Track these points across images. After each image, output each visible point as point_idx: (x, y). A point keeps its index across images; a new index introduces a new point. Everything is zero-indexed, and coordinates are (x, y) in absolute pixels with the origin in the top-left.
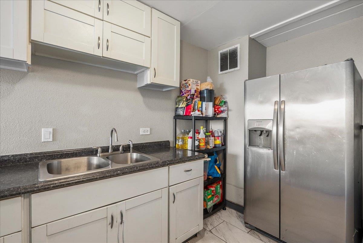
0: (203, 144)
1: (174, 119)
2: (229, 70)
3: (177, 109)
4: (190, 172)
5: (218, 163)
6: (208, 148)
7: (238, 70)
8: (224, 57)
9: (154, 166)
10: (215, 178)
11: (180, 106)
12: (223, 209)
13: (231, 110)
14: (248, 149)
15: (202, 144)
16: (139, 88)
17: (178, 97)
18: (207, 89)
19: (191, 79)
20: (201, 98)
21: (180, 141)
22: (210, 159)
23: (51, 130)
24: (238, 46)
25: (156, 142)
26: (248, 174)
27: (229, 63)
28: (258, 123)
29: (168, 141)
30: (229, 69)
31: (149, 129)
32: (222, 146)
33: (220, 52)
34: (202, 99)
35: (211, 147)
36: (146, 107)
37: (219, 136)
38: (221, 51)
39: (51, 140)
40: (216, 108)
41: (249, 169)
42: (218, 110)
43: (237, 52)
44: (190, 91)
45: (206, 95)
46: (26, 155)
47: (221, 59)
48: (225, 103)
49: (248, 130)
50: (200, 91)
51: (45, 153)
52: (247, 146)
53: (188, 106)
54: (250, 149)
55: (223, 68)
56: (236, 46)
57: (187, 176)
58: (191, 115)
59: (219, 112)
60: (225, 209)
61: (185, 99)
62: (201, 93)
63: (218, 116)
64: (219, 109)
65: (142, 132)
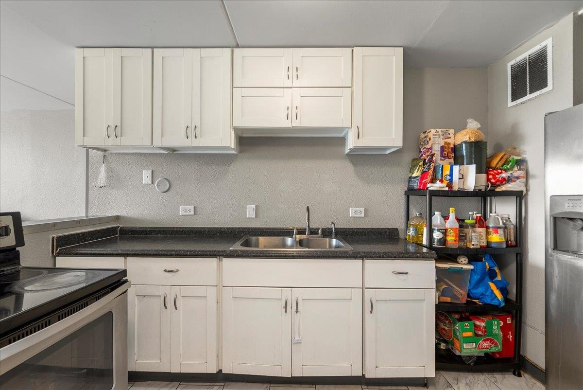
0: (453, 238)
1: (405, 195)
2: (529, 96)
3: (410, 179)
4: (405, 276)
5: (499, 278)
6: (468, 246)
7: (548, 93)
8: (518, 73)
9: (340, 255)
10: (486, 304)
11: (414, 175)
12: (514, 374)
13: (534, 177)
14: (551, 256)
15: (451, 238)
16: (348, 154)
17: (414, 160)
18: (465, 142)
19: (432, 130)
20: (455, 158)
21: (412, 229)
22: (471, 267)
23: (254, 206)
24: (548, 43)
25: (374, 229)
26: (553, 311)
27: (528, 81)
28: (571, 202)
29: (397, 229)
30: (528, 93)
31: (363, 210)
32: (508, 246)
33: (510, 65)
34: (458, 160)
35: (473, 245)
36: (359, 178)
37: (500, 228)
38: (513, 62)
39: (254, 216)
40: (491, 174)
41: (553, 298)
42: (494, 178)
43: (546, 56)
44: (431, 148)
45: (466, 152)
46: (236, 228)
47: (514, 77)
48: (520, 163)
49: (550, 216)
50: (454, 146)
51: (250, 228)
52: (550, 251)
53: (424, 174)
54: (555, 258)
55: (518, 93)
56: (544, 44)
57: (399, 281)
58: (427, 188)
59: (498, 181)
60: (520, 375)
61: (421, 164)
62: (456, 149)
63: (498, 189)
64: (497, 176)
65: (352, 212)
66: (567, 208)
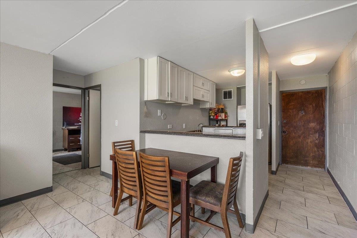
1: (209, 120)
2: (228, 99)
3: (210, 116)
7: (232, 100)
8: (225, 93)
11: (212, 115)
13: (229, 116)
16: (201, 108)
18: (221, 108)
23: (185, 124)
24: (232, 90)
27: (227, 96)
33: (223, 91)
40: (225, 115)
43: (231, 92)
48: (227, 113)
55: (225, 97)
56: (231, 90)
63: (225, 119)
66: (242, 122)
